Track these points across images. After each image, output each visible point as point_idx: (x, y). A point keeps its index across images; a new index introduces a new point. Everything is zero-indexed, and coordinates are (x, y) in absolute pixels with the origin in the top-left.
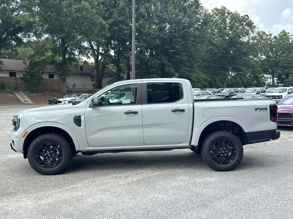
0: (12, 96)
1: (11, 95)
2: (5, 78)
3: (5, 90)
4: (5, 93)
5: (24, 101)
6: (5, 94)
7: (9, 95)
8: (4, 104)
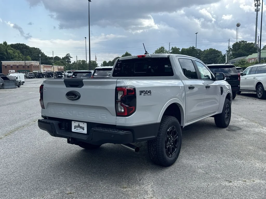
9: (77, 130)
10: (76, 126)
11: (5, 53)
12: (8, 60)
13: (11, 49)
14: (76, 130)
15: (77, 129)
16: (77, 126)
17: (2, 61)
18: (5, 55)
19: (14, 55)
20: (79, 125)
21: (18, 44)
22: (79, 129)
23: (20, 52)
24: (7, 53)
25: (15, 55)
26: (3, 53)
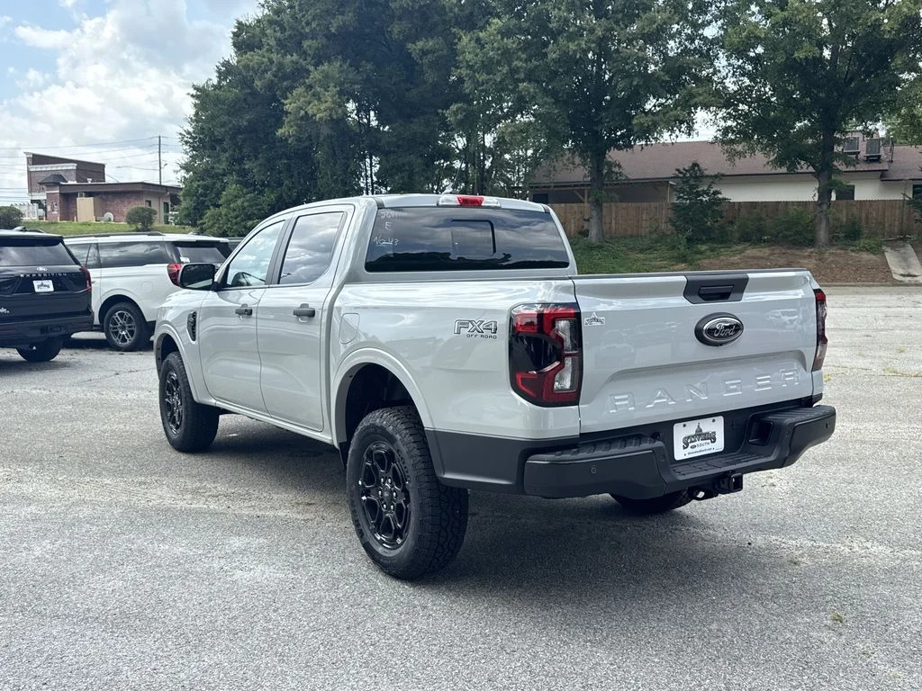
0: (869, 260)
1: (872, 257)
2: (871, 205)
3: (857, 242)
4: (853, 251)
5: (902, 275)
6: (853, 254)
7: (865, 256)
8: (834, 283)
9: (694, 450)
10: (689, 437)
14: (689, 449)
15: (693, 447)
16: (693, 436)
20: (699, 430)
22: (701, 442)
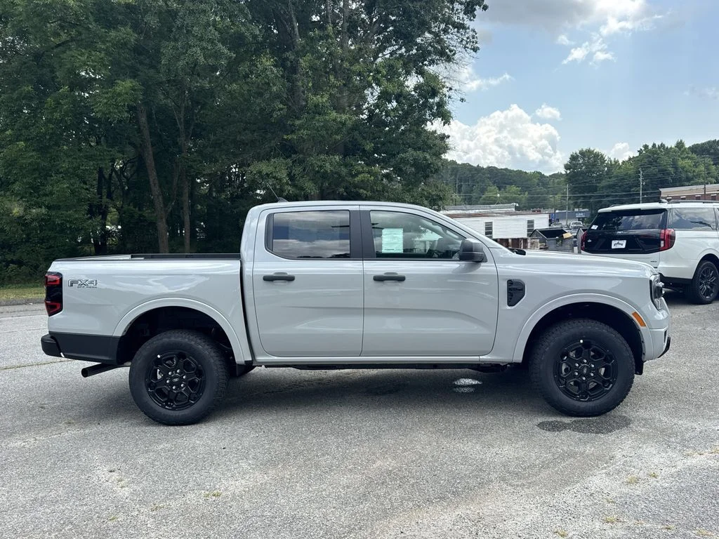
11: (670, 169)
12: (678, 184)
13: (689, 158)
17: (661, 190)
18: (669, 174)
19: (694, 171)
21: (709, 141)
23: (712, 163)
24: (676, 168)
25: (697, 170)
26: (666, 170)
